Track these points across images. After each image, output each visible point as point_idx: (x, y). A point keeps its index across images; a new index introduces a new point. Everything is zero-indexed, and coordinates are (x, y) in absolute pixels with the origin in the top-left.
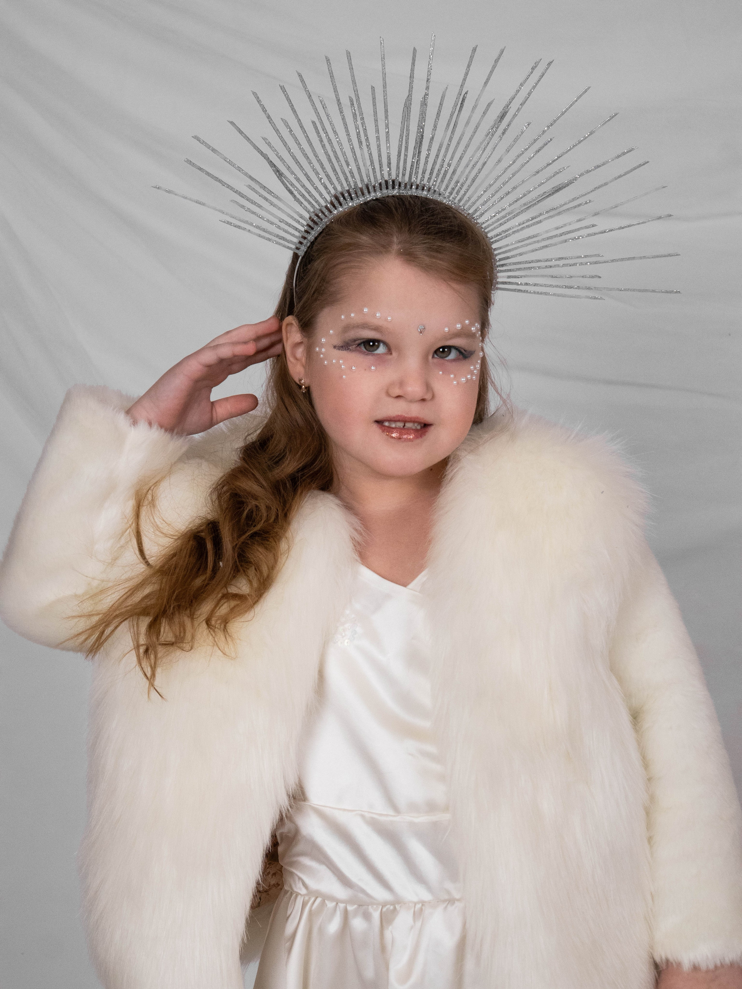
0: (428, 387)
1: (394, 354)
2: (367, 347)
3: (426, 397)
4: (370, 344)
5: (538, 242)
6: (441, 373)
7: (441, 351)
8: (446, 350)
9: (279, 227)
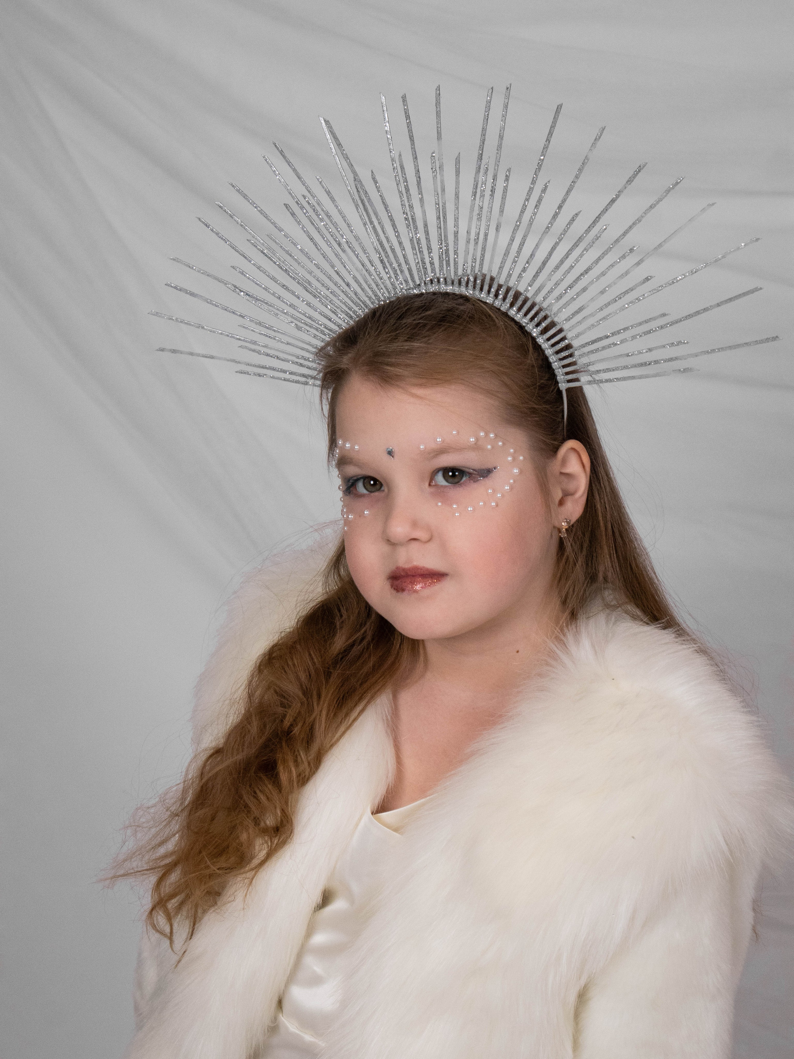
0: (415, 524)
1: (386, 490)
2: (368, 487)
3: (416, 534)
4: (370, 483)
5: (592, 315)
6: (440, 504)
7: (451, 476)
8: (457, 474)
9: (301, 365)
